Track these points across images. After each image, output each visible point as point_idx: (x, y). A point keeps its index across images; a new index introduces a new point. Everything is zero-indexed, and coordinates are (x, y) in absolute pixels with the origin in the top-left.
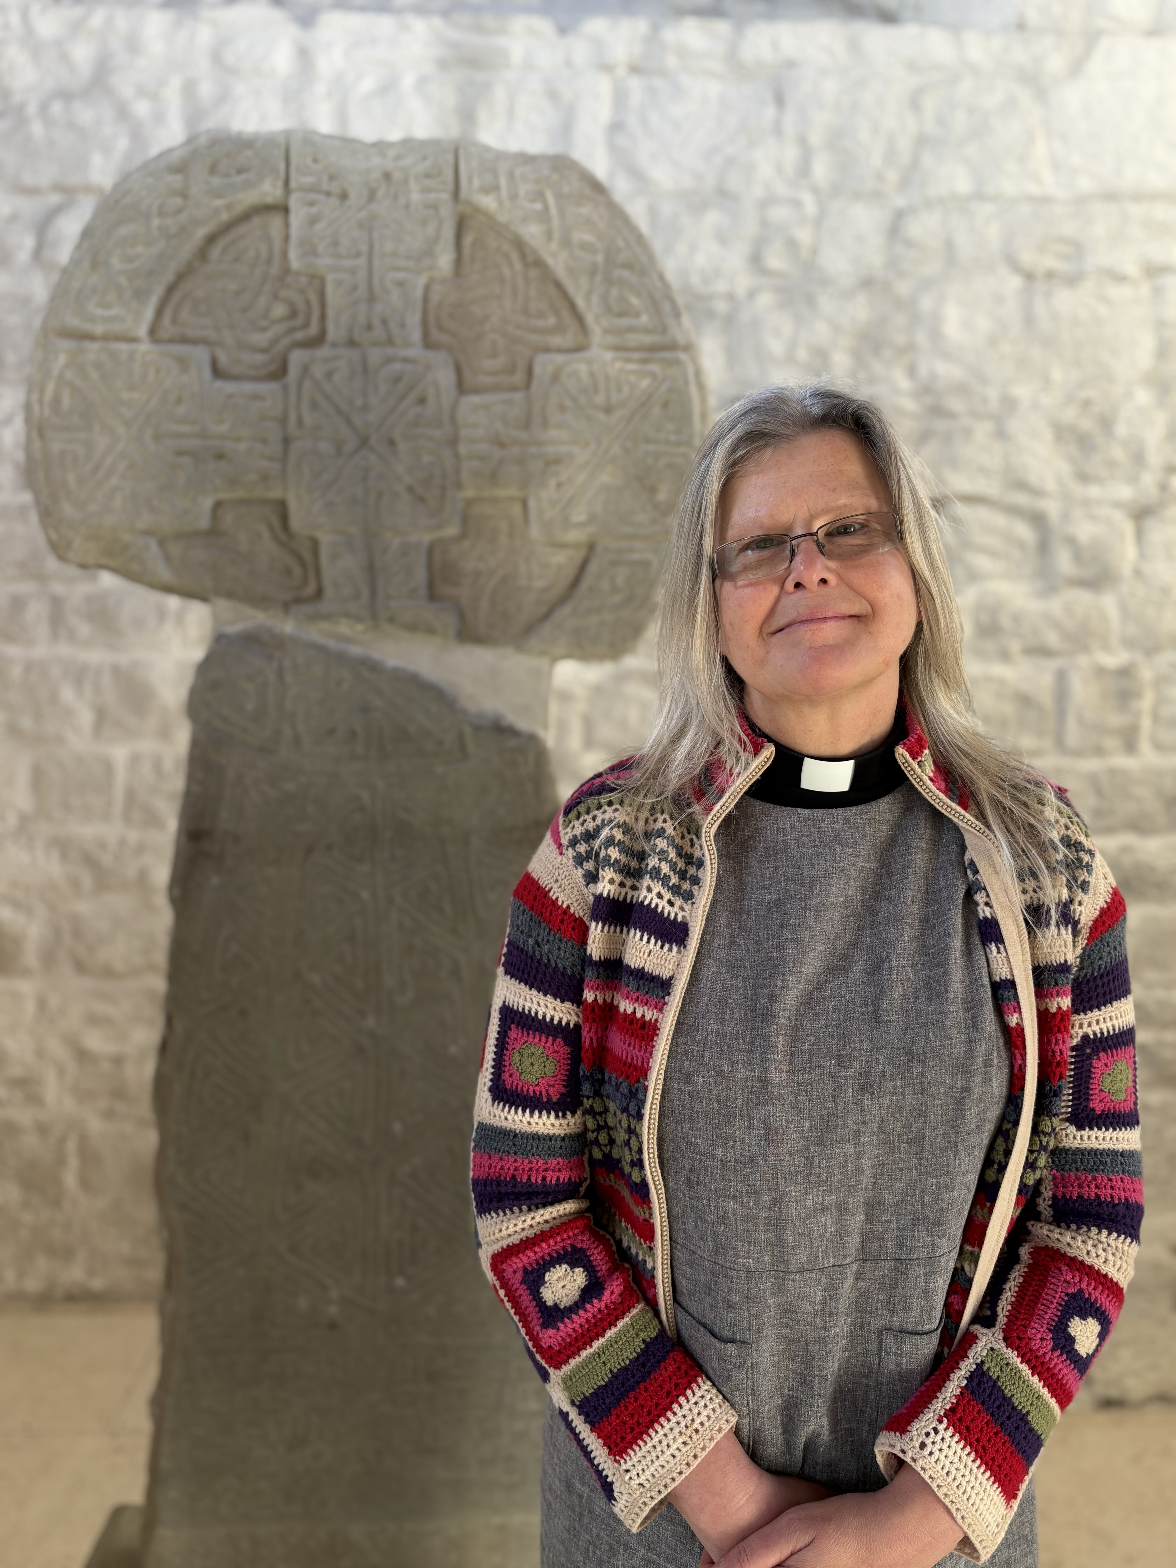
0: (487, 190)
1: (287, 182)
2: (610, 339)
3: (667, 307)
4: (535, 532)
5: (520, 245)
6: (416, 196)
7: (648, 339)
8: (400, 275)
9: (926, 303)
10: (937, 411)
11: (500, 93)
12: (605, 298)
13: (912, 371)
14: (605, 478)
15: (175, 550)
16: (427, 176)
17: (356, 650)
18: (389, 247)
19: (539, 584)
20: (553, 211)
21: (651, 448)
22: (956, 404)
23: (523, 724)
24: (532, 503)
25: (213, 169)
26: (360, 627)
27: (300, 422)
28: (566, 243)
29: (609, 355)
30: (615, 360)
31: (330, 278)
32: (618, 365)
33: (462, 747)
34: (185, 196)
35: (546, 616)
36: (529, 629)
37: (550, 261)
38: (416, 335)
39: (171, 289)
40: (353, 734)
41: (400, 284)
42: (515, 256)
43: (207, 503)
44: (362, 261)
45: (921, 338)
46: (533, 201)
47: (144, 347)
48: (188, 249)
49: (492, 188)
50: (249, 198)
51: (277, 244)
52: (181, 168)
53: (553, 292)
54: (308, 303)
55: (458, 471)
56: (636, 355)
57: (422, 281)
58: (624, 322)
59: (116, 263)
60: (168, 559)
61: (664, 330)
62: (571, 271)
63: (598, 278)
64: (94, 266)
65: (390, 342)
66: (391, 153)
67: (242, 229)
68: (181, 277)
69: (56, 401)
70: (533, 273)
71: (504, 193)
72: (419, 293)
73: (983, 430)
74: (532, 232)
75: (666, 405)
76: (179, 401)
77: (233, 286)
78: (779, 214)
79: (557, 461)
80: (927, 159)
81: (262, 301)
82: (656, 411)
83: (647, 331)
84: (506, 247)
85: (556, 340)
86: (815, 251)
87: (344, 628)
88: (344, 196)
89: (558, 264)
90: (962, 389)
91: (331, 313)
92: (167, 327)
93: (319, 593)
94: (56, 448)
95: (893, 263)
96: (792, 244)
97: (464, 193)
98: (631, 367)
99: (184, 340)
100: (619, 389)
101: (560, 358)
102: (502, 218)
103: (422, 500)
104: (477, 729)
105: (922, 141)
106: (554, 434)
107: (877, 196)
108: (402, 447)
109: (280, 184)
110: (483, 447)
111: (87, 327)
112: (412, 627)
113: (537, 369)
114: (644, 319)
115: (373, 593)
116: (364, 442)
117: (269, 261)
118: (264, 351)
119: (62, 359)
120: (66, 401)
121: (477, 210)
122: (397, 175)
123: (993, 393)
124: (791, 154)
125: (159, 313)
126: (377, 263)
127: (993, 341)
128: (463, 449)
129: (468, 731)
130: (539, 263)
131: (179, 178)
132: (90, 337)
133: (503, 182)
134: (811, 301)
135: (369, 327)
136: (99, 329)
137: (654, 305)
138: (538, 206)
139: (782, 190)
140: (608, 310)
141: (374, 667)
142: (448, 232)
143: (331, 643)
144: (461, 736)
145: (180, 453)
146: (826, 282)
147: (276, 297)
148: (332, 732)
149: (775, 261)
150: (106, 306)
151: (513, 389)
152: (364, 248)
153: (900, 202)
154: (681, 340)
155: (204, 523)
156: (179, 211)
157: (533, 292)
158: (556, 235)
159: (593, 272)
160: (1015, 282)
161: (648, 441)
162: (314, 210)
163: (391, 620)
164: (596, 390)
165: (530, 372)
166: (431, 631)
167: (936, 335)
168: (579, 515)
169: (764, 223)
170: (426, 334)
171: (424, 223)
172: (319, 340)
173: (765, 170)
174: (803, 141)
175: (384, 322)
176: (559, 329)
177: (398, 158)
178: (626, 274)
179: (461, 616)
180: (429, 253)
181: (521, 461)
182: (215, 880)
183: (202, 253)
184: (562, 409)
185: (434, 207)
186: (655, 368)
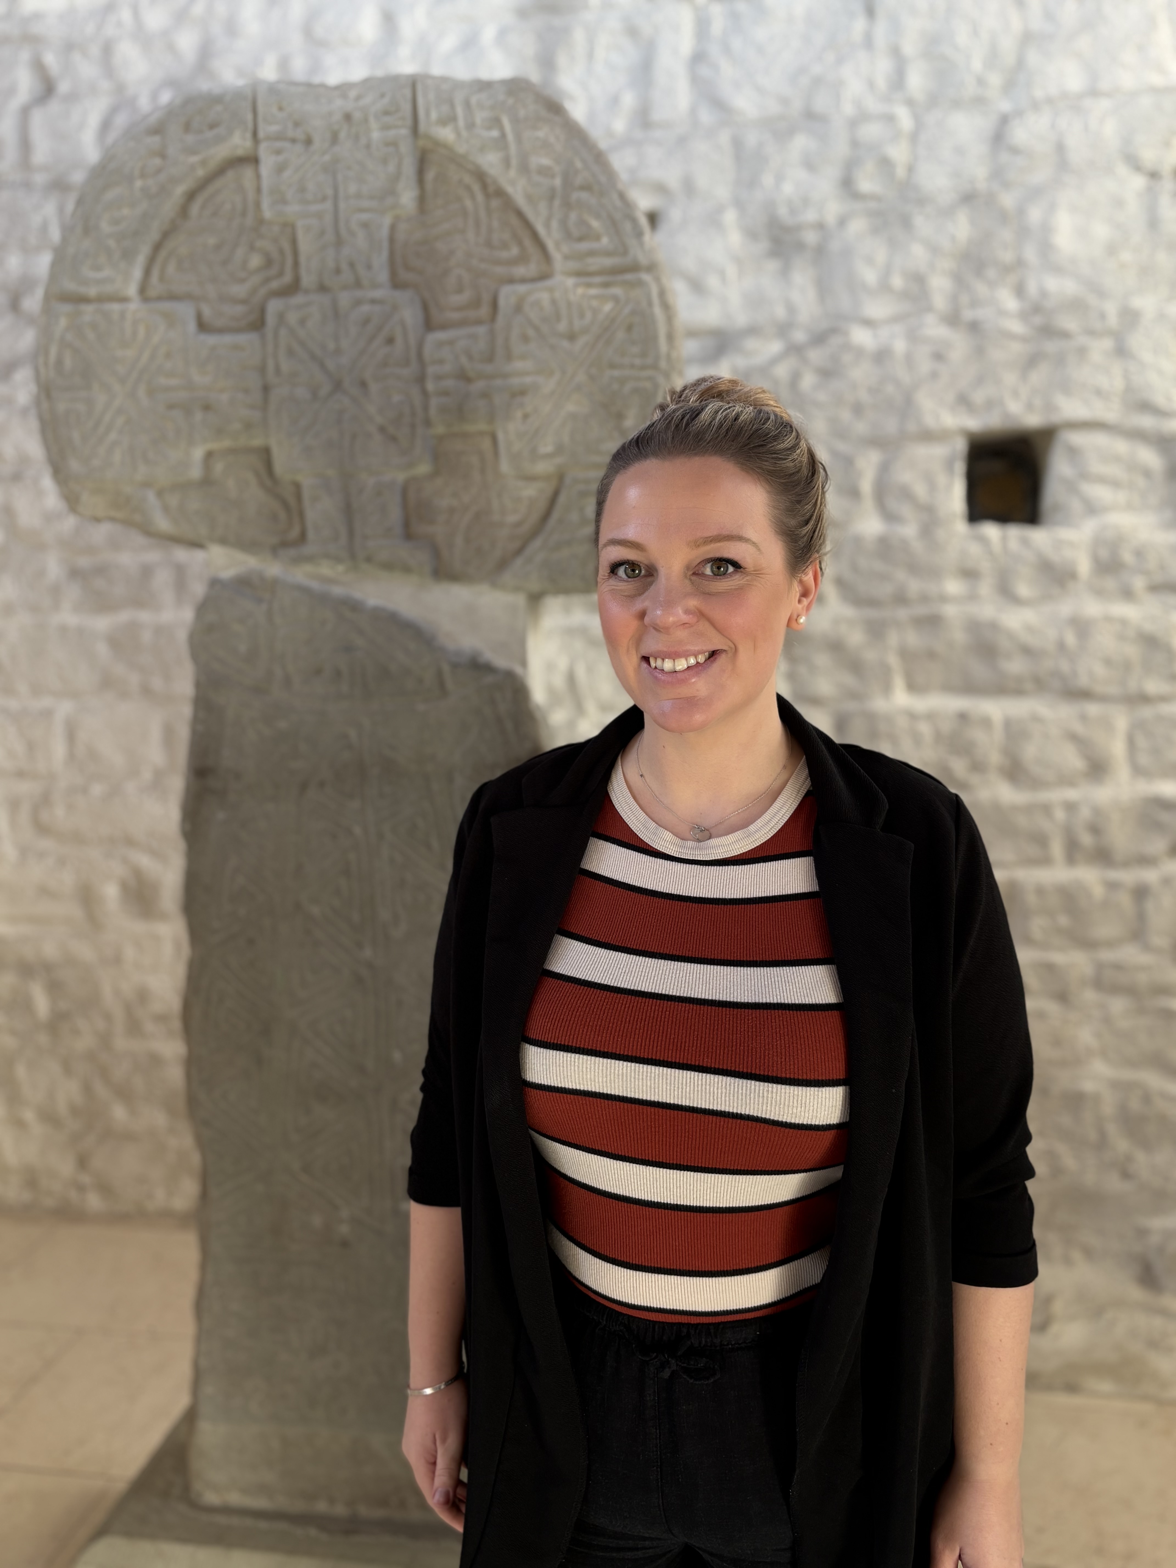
0: (443, 122)
1: (255, 134)
2: (573, 265)
3: (628, 226)
4: (505, 466)
5: (481, 176)
6: (376, 135)
7: (608, 262)
8: (365, 216)
9: (1035, 215)
10: (1048, 331)
11: (579, 36)
12: (564, 223)
13: (1020, 291)
14: (571, 407)
15: (173, 500)
16: (386, 113)
17: (337, 591)
18: (353, 188)
19: (512, 519)
20: (510, 137)
21: (616, 373)
22: (1069, 323)
23: (500, 662)
24: (501, 436)
25: (187, 127)
26: (340, 568)
27: (278, 370)
28: (524, 168)
29: (570, 282)
30: (576, 285)
31: (300, 224)
32: (580, 291)
33: (442, 685)
34: (163, 155)
35: (519, 551)
36: (503, 564)
37: (510, 189)
38: (383, 276)
39: (157, 247)
40: (338, 673)
41: (365, 225)
42: (476, 188)
43: (198, 453)
44: (328, 205)
45: (1030, 254)
46: (489, 128)
47: (134, 306)
48: (169, 207)
49: (449, 119)
50: (221, 152)
51: (251, 195)
52: (158, 130)
53: (514, 220)
54: (282, 252)
55: (426, 408)
56: (597, 280)
57: (387, 221)
58: (584, 246)
59: (105, 227)
60: (166, 509)
61: (625, 252)
62: (530, 198)
63: (557, 203)
64: (86, 231)
65: (358, 284)
66: (353, 94)
67: (218, 183)
68: (166, 235)
69: (59, 362)
70: (495, 203)
71: (461, 123)
72: (385, 232)
73: (1099, 348)
74: (490, 161)
75: (630, 328)
76: (168, 355)
77: (212, 241)
78: (871, 131)
79: (522, 392)
80: (1033, 58)
81: (240, 252)
82: (620, 335)
83: (608, 254)
84: (468, 179)
85: (520, 271)
86: (911, 169)
87: (326, 569)
88: (309, 142)
89: (517, 191)
90: (1077, 305)
91: (302, 260)
92: (156, 286)
93: (303, 537)
94: (61, 407)
95: (997, 174)
96: (885, 163)
97: (422, 127)
98: (593, 291)
99: (172, 297)
100: (582, 316)
101: (522, 288)
102: (461, 149)
103: (394, 439)
104: (455, 666)
105: (1027, 38)
106: (518, 365)
107: (979, 102)
108: (374, 387)
109: (249, 135)
110: (450, 383)
111: (83, 290)
112: (389, 566)
113: (502, 302)
114: (605, 240)
115: (351, 533)
116: (338, 386)
117: (244, 214)
118: (244, 302)
119: (63, 322)
120: (68, 362)
121: (437, 143)
122: (357, 115)
123: (1111, 309)
124: (883, 66)
125: (147, 272)
126: (342, 205)
127: (1112, 250)
128: (430, 386)
129: (446, 668)
130: (500, 193)
131: (157, 139)
132: (83, 300)
133: (460, 111)
134: (906, 222)
135: (338, 271)
136: (92, 291)
137: (614, 226)
138: (495, 133)
139: (873, 105)
140: (568, 235)
141: (355, 606)
142: (409, 168)
143: (315, 585)
144: (439, 674)
145: (171, 407)
146: (922, 201)
147: (252, 248)
148: (318, 672)
149: (866, 184)
150: (97, 268)
151: (479, 322)
152: (329, 192)
153: (1005, 106)
154: (643, 260)
155: (196, 473)
156: (159, 171)
157: (495, 224)
158: (514, 162)
159: (551, 196)
160: (1138, 182)
161: (612, 366)
162: (281, 158)
163: (369, 559)
164: (558, 318)
165: (494, 305)
166: (407, 569)
167: (1046, 248)
168: (546, 447)
169: (855, 144)
170: (393, 274)
171: (385, 161)
172: (293, 288)
173: (854, 87)
174: (896, 52)
175: (352, 265)
176: (522, 259)
177: (358, 98)
178: (584, 195)
179: (436, 553)
180: (390, 191)
181: (485, 395)
182: (221, 815)
183: (184, 211)
184: (525, 339)
185: (393, 144)
186: (617, 291)
